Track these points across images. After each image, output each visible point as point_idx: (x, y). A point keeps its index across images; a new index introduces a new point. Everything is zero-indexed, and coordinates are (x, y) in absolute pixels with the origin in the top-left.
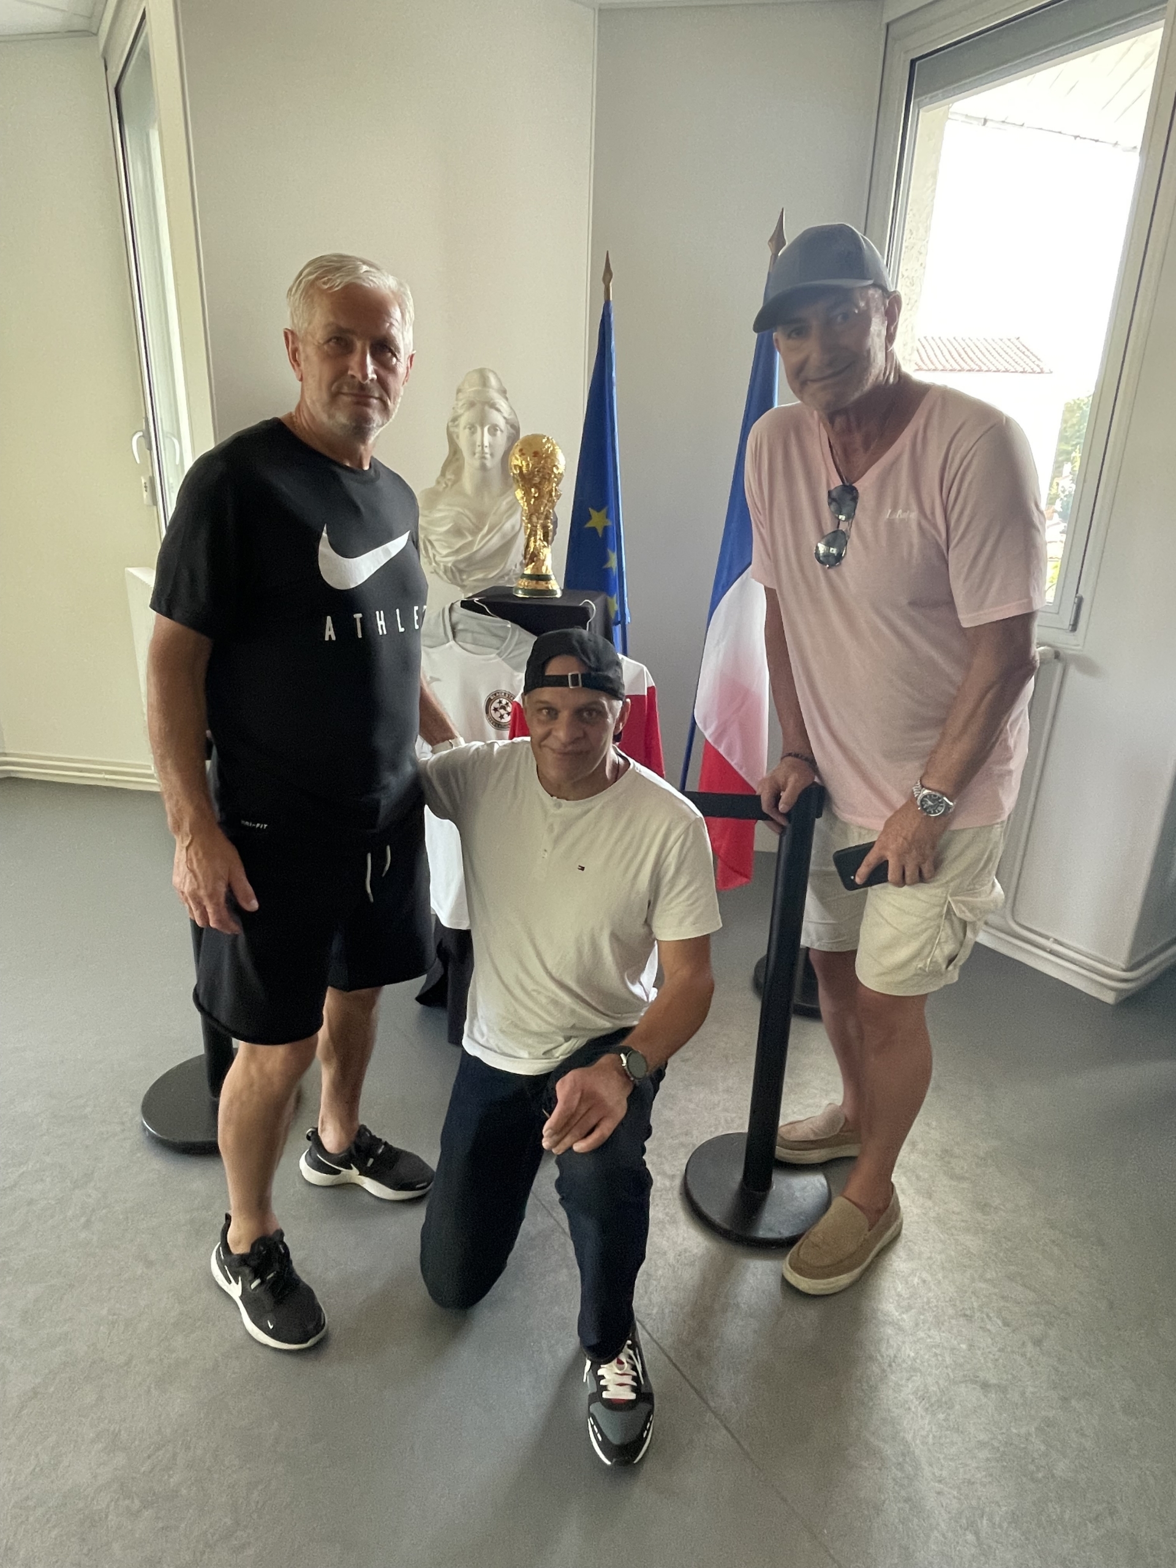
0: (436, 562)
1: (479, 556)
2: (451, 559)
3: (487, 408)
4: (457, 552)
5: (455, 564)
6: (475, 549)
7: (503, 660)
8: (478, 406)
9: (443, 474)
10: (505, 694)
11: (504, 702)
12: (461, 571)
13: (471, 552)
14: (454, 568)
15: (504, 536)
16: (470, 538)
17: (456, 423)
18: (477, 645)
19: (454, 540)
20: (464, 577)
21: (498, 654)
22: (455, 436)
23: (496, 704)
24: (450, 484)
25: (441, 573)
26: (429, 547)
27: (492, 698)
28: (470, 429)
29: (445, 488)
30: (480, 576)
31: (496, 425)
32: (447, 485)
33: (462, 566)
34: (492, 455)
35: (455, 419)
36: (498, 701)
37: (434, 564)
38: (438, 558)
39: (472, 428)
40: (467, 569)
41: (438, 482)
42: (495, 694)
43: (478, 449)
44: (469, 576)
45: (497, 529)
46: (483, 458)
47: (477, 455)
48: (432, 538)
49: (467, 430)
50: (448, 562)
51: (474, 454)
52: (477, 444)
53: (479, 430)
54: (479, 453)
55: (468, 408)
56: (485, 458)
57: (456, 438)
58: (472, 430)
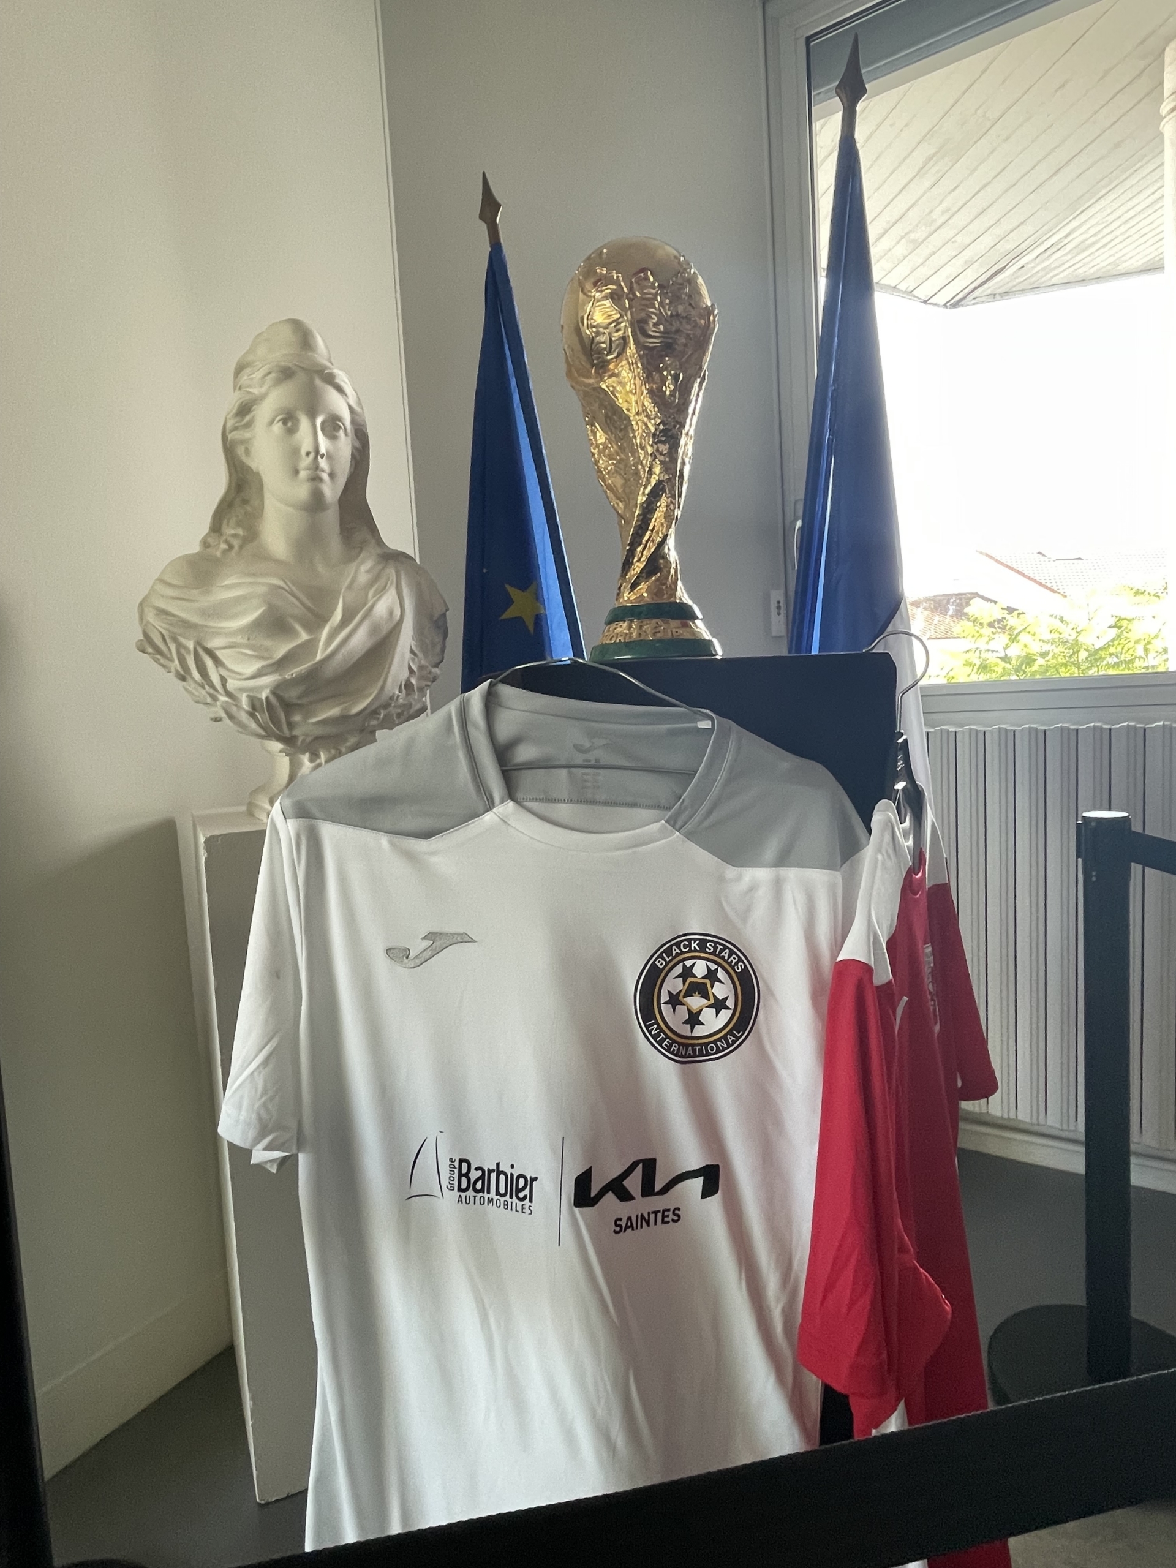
0: (228, 694)
1: (329, 671)
2: (269, 680)
3: (318, 382)
4: (282, 664)
5: (277, 691)
6: (319, 657)
7: (689, 836)
8: (301, 377)
9: (216, 527)
10: (703, 944)
11: (700, 969)
12: (288, 707)
13: (313, 662)
14: (273, 700)
15: (375, 629)
16: (304, 636)
17: (247, 418)
18: (592, 802)
19: (268, 643)
20: (297, 718)
21: (672, 822)
22: (240, 450)
23: (673, 984)
24: (236, 543)
25: (244, 717)
26: (209, 663)
27: (660, 964)
28: (285, 422)
29: (224, 552)
30: (335, 711)
31: (337, 419)
32: (231, 547)
33: (292, 694)
34: (332, 475)
35: (244, 410)
36: (679, 969)
37: (223, 698)
38: (232, 684)
39: (289, 420)
40: (304, 701)
41: (205, 544)
42: (668, 952)
43: (306, 462)
44: (306, 717)
45: (361, 614)
46: (316, 479)
47: (303, 474)
48: (213, 643)
49: (278, 428)
50: (260, 689)
51: (297, 472)
52: (303, 452)
53: (304, 423)
54: (308, 469)
55: (278, 382)
56: (321, 480)
57: (247, 452)
58: (290, 424)
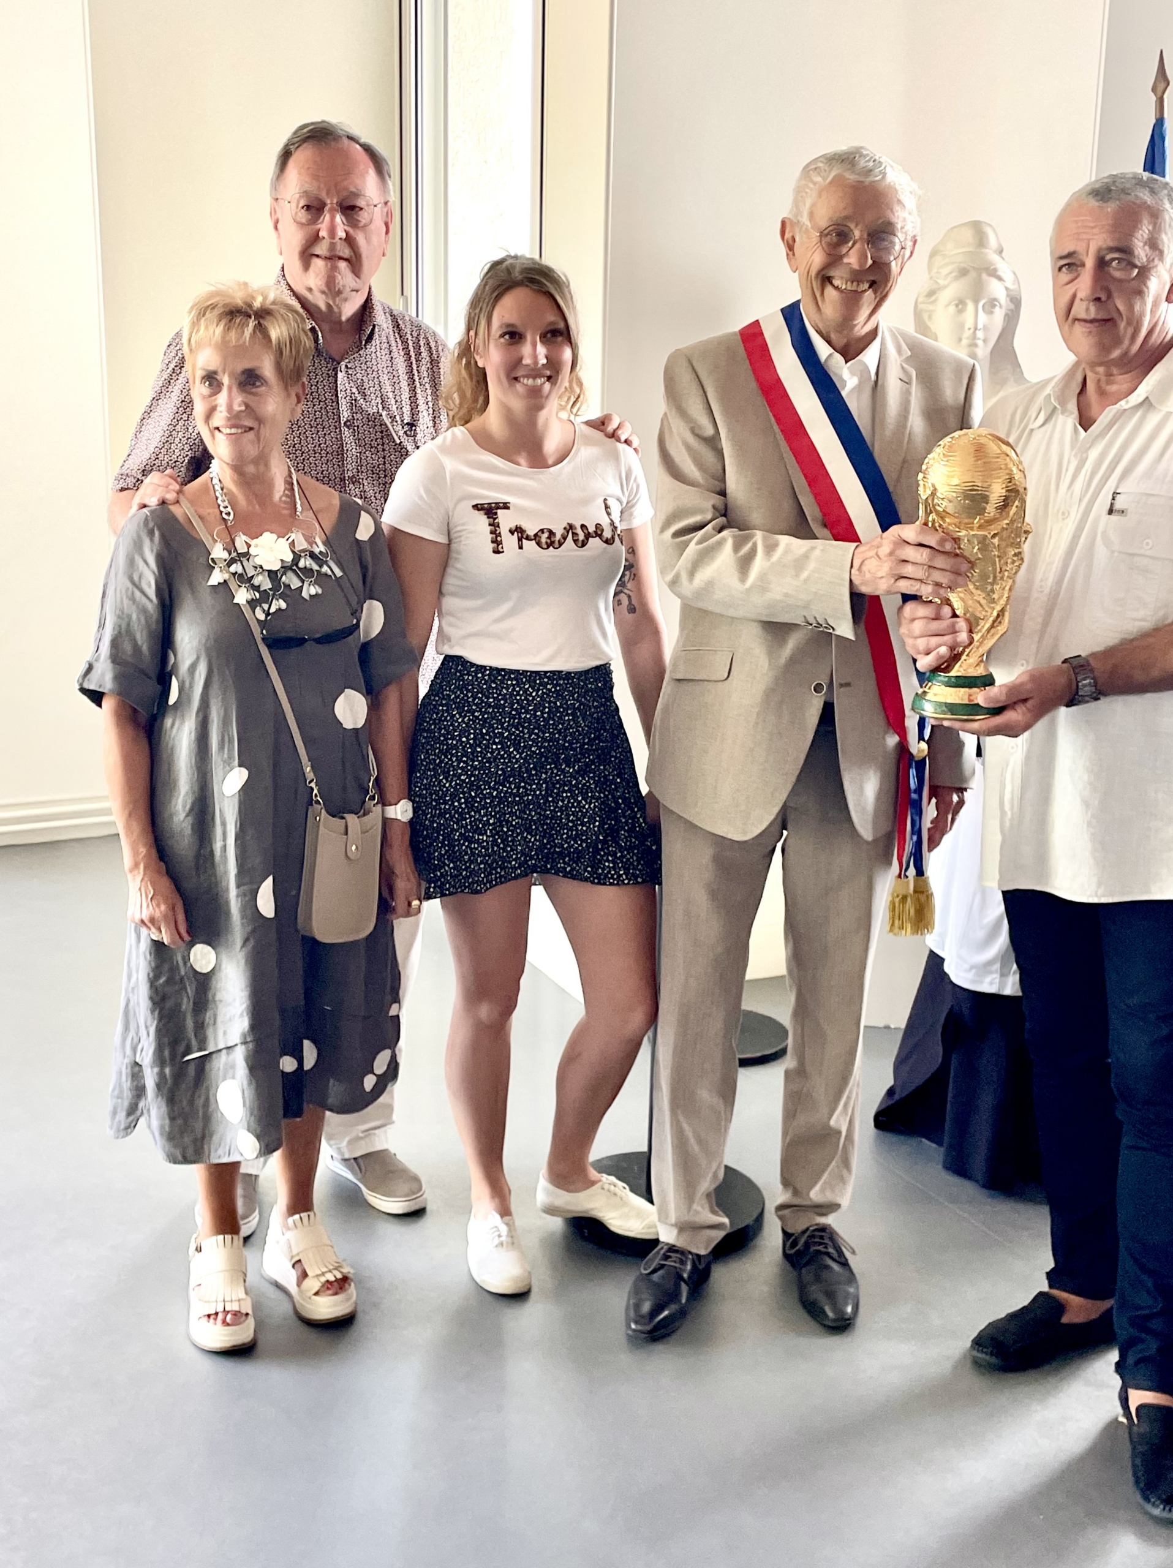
3: (984, 276)
8: (973, 274)
17: (933, 298)
22: (925, 316)
28: (957, 306)
31: (995, 300)
43: (967, 334)
46: (974, 345)
47: (965, 342)
49: (952, 309)
51: (960, 340)
52: (967, 327)
53: (970, 307)
54: (968, 338)
55: (957, 278)
56: (976, 345)
57: (930, 317)
58: (960, 306)
